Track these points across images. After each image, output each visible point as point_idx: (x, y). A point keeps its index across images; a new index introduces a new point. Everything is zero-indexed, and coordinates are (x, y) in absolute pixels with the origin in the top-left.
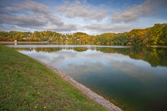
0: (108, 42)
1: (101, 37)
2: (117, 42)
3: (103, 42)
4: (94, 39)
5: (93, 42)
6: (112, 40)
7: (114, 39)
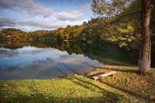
0: (40, 38)
1: (33, 34)
2: (47, 38)
3: (36, 39)
4: (26, 36)
5: (26, 39)
6: (43, 36)
7: (45, 36)
